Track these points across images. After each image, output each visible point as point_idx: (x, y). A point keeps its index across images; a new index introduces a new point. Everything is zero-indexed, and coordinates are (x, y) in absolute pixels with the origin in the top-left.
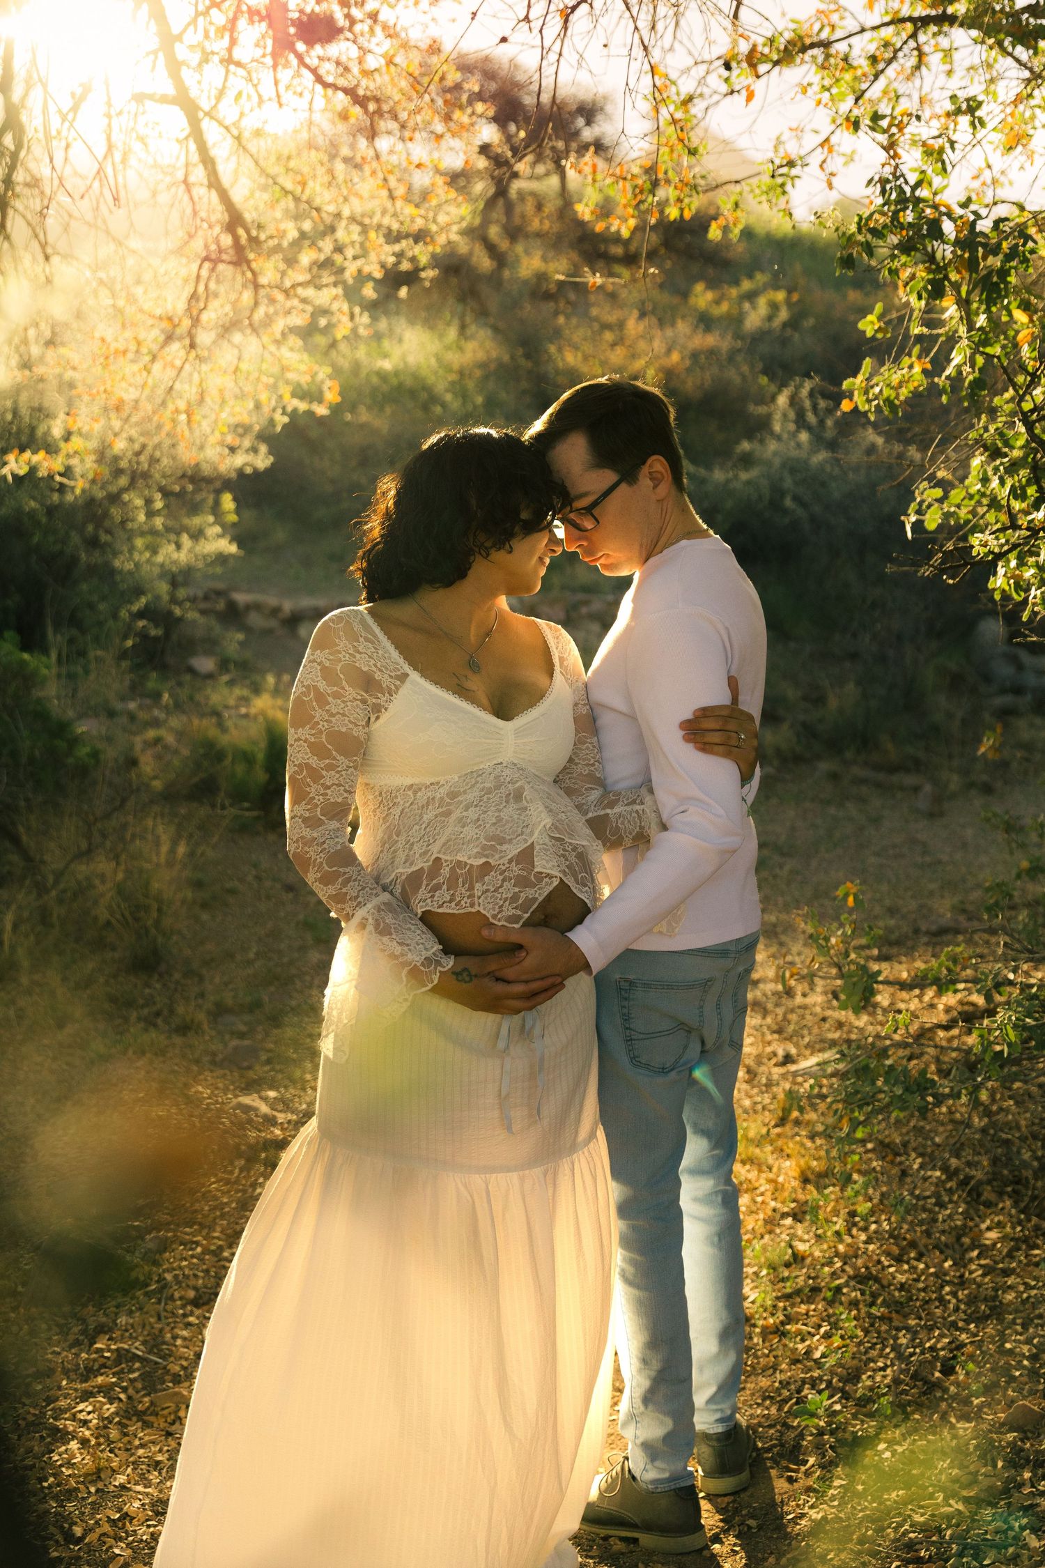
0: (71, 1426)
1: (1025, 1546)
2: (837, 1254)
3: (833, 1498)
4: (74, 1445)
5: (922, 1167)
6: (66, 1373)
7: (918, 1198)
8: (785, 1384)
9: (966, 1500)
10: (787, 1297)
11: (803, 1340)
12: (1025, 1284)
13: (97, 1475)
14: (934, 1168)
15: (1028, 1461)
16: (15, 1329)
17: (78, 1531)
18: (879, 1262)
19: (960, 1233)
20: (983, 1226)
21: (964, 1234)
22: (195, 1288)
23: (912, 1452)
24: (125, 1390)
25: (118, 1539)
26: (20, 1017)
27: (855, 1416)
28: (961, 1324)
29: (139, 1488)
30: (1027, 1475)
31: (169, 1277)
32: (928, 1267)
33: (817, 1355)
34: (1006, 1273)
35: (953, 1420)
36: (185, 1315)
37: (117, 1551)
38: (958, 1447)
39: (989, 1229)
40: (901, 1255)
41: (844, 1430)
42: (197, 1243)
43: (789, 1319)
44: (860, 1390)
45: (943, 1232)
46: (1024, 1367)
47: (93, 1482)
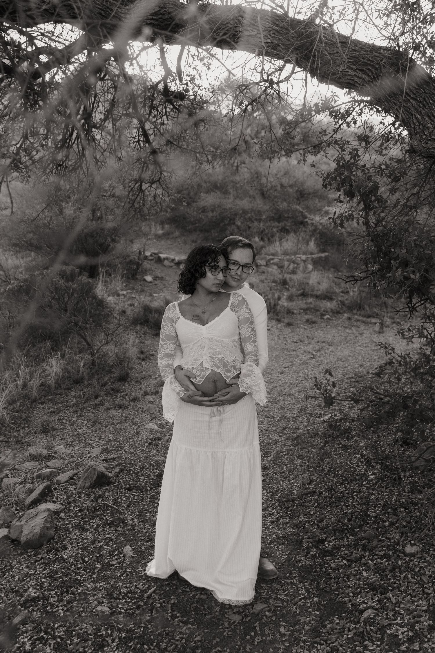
1: (362, 575)
4: (88, 533)
9: (348, 561)
13: (94, 542)
15: (368, 549)
23: (335, 545)
25: (98, 562)
29: (106, 547)
30: (367, 554)
35: (348, 536)
37: (98, 566)
38: (348, 544)
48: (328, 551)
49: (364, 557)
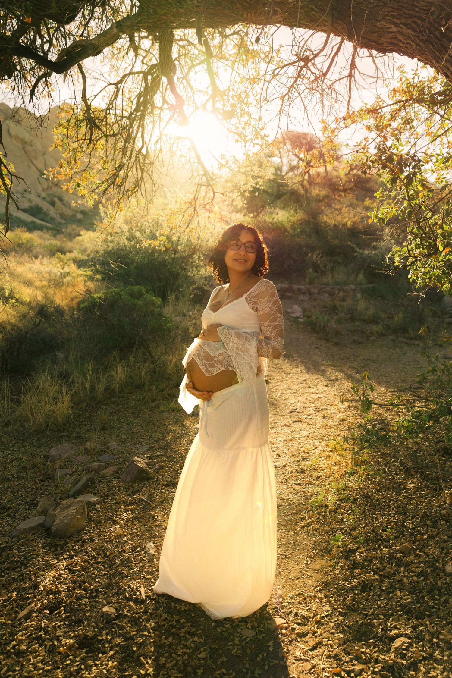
0: (119, 520)
1: (396, 595)
2: (359, 488)
3: (338, 569)
4: (118, 526)
5: (393, 462)
6: (124, 503)
7: (390, 471)
8: (332, 529)
9: (381, 576)
10: (340, 500)
11: (342, 515)
12: (417, 503)
13: (120, 537)
14: (397, 462)
15: (403, 564)
16: (114, 489)
17: (108, 553)
18: (372, 491)
19: (400, 484)
20: (409, 482)
21: (402, 485)
22: (167, 481)
23: (367, 557)
24: (138, 510)
25: (119, 557)
26: (144, 399)
27: (351, 543)
28: (392, 515)
29: (130, 542)
30: (402, 569)
31: (160, 477)
32: (387, 494)
33: (344, 520)
34: (412, 499)
35: (382, 547)
36: (162, 489)
37: (117, 561)
38: (382, 557)
39: (410, 483)
40: (379, 490)
41: (347, 547)
42: (172, 468)
43: (339, 507)
44: (355, 533)
45: (395, 483)
46: (409, 532)
47: (118, 538)
48: (359, 563)
49: (399, 573)
